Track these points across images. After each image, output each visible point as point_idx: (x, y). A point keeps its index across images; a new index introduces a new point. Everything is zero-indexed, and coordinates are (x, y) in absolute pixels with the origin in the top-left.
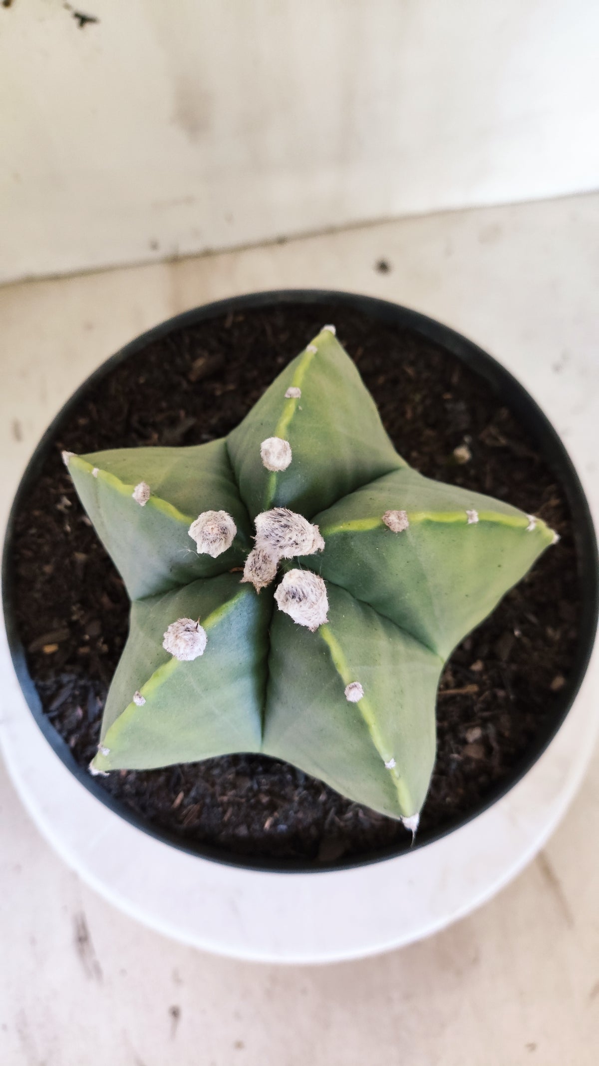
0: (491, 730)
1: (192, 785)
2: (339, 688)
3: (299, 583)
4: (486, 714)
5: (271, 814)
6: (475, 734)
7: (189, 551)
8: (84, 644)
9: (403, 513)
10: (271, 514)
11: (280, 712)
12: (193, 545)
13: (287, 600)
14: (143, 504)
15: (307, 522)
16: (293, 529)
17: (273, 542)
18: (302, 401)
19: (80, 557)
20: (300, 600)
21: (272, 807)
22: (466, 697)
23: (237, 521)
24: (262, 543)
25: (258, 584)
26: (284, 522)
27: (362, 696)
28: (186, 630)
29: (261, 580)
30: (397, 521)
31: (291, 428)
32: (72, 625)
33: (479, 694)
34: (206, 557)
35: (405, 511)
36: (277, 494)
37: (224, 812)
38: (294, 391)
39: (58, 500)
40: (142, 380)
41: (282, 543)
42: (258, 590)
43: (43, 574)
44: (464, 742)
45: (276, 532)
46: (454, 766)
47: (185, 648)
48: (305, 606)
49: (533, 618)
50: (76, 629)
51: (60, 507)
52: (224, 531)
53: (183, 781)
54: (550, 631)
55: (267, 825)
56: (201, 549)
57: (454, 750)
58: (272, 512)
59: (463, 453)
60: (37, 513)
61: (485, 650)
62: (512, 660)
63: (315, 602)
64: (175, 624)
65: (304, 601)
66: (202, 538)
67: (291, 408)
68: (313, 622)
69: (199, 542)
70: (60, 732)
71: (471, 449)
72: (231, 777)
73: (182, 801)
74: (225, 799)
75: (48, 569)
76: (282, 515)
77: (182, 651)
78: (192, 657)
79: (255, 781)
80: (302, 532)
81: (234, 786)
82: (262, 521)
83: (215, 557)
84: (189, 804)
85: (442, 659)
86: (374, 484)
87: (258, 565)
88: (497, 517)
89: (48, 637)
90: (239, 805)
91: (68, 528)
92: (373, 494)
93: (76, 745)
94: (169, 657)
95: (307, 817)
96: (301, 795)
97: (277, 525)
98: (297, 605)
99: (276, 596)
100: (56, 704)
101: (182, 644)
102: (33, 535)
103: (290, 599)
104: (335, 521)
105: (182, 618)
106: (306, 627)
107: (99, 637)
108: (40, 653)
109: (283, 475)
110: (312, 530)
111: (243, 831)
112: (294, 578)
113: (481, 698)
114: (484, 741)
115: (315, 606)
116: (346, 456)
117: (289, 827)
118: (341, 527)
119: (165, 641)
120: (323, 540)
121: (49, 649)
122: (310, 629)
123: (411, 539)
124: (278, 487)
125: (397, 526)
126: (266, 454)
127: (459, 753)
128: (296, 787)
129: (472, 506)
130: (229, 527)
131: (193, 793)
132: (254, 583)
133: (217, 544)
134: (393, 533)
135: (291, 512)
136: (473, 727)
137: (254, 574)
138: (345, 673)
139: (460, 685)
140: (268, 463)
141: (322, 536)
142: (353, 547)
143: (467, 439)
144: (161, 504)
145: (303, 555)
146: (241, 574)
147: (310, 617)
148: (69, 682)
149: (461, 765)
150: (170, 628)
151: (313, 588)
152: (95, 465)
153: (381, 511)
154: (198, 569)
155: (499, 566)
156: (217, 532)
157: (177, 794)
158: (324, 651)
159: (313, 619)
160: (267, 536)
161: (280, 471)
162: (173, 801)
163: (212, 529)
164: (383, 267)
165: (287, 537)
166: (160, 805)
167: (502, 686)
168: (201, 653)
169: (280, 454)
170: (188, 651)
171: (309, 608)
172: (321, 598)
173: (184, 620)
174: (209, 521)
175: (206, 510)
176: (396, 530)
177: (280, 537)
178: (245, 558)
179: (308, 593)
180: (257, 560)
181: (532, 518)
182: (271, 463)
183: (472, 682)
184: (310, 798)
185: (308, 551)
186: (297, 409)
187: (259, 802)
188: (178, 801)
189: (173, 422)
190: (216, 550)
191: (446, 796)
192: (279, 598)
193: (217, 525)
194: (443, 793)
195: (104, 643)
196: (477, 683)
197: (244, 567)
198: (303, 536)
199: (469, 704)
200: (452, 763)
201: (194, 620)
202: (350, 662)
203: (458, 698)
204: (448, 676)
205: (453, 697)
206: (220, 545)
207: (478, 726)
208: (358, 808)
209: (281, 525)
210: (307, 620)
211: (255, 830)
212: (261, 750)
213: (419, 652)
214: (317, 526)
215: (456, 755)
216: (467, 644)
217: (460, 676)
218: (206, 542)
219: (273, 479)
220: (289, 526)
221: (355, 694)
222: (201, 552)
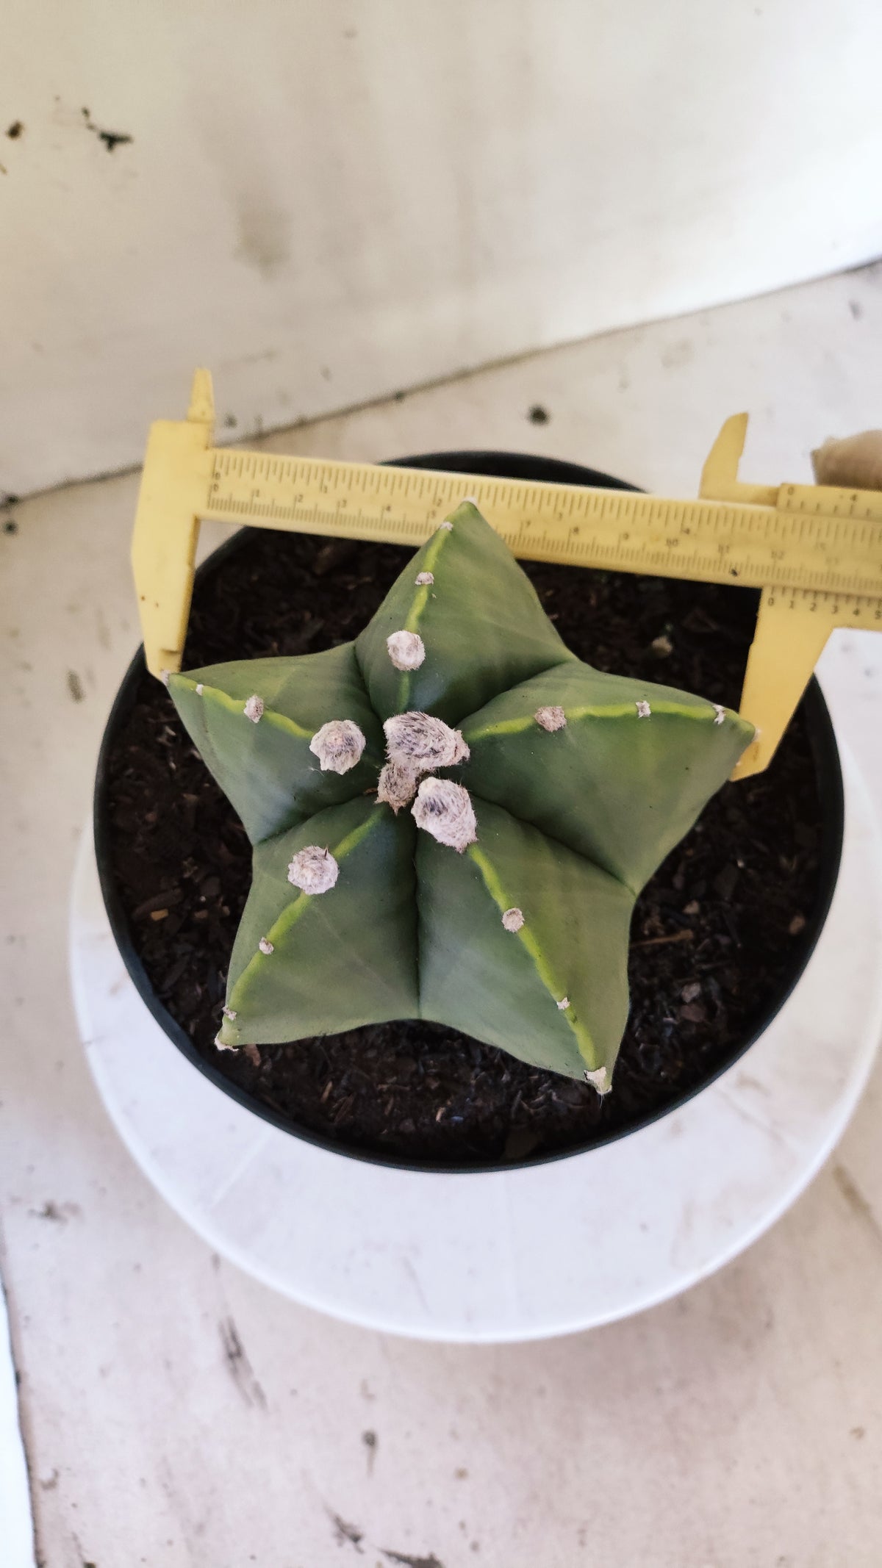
0: (714, 987)
1: (343, 1072)
2: (497, 916)
3: (436, 793)
4: (704, 967)
5: (443, 1104)
6: (692, 992)
7: (312, 769)
8: (201, 906)
9: (558, 710)
10: (402, 718)
11: (436, 961)
12: (316, 761)
13: (425, 814)
14: (256, 720)
15: (446, 727)
16: (428, 734)
17: (406, 750)
18: (432, 588)
19: (191, 798)
20: (440, 813)
21: (443, 1094)
22: (679, 946)
23: (365, 731)
24: (395, 754)
25: (395, 805)
26: (417, 726)
27: (522, 923)
28: (313, 859)
29: (398, 798)
30: (551, 718)
31: (423, 619)
32: (184, 884)
33: (696, 942)
34: (331, 774)
35: (560, 707)
36: (412, 698)
37: (385, 1104)
38: (425, 577)
39: (160, 732)
40: (255, 578)
41: (418, 751)
42: (396, 810)
43: (145, 823)
44: (681, 1002)
45: (409, 738)
46: (669, 1032)
47: (313, 878)
48: (445, 819)
49: (762, 847)
50: (190, 890)
51: (162, 739)
52: (350, 742)
53: (331, 1068)
54: (784, 861)
55: (438, 1117)
56: (326, 765)
57: (667, 1012)
58: (404, 716)
59: (662, 643)
60: (133, 749)
61: (701, 888)
62: (736, 898)
63: (457, 813)
64: (301, 853)
65: (445, 813)
66: (325, 752)
67: (422, 596)
68: (459, 839)
69: (322, 756)
70: (175, 1017)
71: (672, 640)
72: (391, 1060)
73: (331, 1093)
74: (385, 1087)
75: (151, 817)
76: (415, 719)
77: (309, 882)
78: (323, 890)
79: (420, 1063)
80: (440, 737)
81: (396, 1073)
82: (392, 727)
83: (342, 773)
84: (340, 1097)
85: (632, 891)
86: (531, 681)
87: (393, 781)
88: (673, 708)
89: (154, 901)
90: (402, 1094)
91: (173, 765)
92: (529, 692)
93: (196, 1031)
94: (297, 891)
95: (486, 1105)
96: (479, 1077)
97: (409, 730)
98: (436, 819)
99: (413, 811)
100: (168, 983)
101: (309, 874)
102: (129, 777)
103: (428, 812)
104: (481, 724)
105: (308, 846)
106: (452, 848)
107: (218, 897)
108: (146, 920)
109: (416, 675)
110: (453, 737)
111: (408, 1125)
112: (430, 788)
113: (700, 948)
114: (704, 999)
115: (460, 820)
116: (493, 652)
117: (465, 1119)
118: (489, 730)
119: (290, 873)
120: (467, 747)
121: (157, 915)
122: (458, 850)
123: (571, 738)
124: (412, 690)
125: (552, 723)
126: (394, 650)
127: (673, 1016)
128: (473, 1067)
129: (645, 697)
130: (355, 738)
131: (344, 1082)
132: (391, 803)
133: (342, 758)
134: (547, 732)
135: (426, 716)
136: (690, 983)
137: (389, 792)
138: (500, 899)
139: (671, 931)
140: (397, 661)
141: (466, 742)
142: (504, 754)
143: (669, 627)
144: (276, 718)
145: (446, 766)
146: (376, 794)
147: (454, 833)
148: (183, 955)
149: (677, 1030)
150: (295, 858)
151: (454, 799)
152: (199, 682)
153: (534, 709)
154: (327, 794)
155: (687, 769)
156: (341, 743)
157: (324, 1084)
158: (477, 874)
159: (458, 836)
160: (399, 744)
161: (412, 670)
162: (320, 1095)
163: (336, 739)
164: (539, 416)
165: (422, 743)
166: (305, 1100)
167: (726, 932)
168: (332, 885)
169: (410, 649)
170: (316, 881)
171: (451, 821)
172: (465, 810)
173: (310, 848)
174: (331, 731)
175: (329, 721)
176: (551, 729)
177: (414, 744)
178: (378, 773)
179: (448, 804)
180: (391, 774)
181: (719, 708)
182: (400, 661)
183: (686, 927)
184: (490, 1081)
185: (451, 761)
186: (430, 597)
187: (427, 1089)
188: (326, 1094)
189: (297, 627)
190: (343, 765)
191: (660, 1069)
192: (417, 813)
193: (341, 735)
194: (656, 1066)
195: (224, 904)
196: (693, 929)
197: (378, 785)
198: (442, 743)
199: (684, 954)
200: (667, 1029)
201: (322, 847)
202: (507, 887)
203: (670, 948)
204: (655, 920)
205: (663, 947)
206: (347, 758)
207: (696, 981)
208: (551, 1091)
209: (415, 731)
210: (450, 838)
211: (424, 1125)
212: (420, 1014)
213: (600, 880)
214: (460, 731)
215: (670, 1019)
216: (678, 882)
217: (671, 921)
218: (330, 757)
219: (406, 680)
220: (423, 731)
221: (513, 922)
222: (326, 769)
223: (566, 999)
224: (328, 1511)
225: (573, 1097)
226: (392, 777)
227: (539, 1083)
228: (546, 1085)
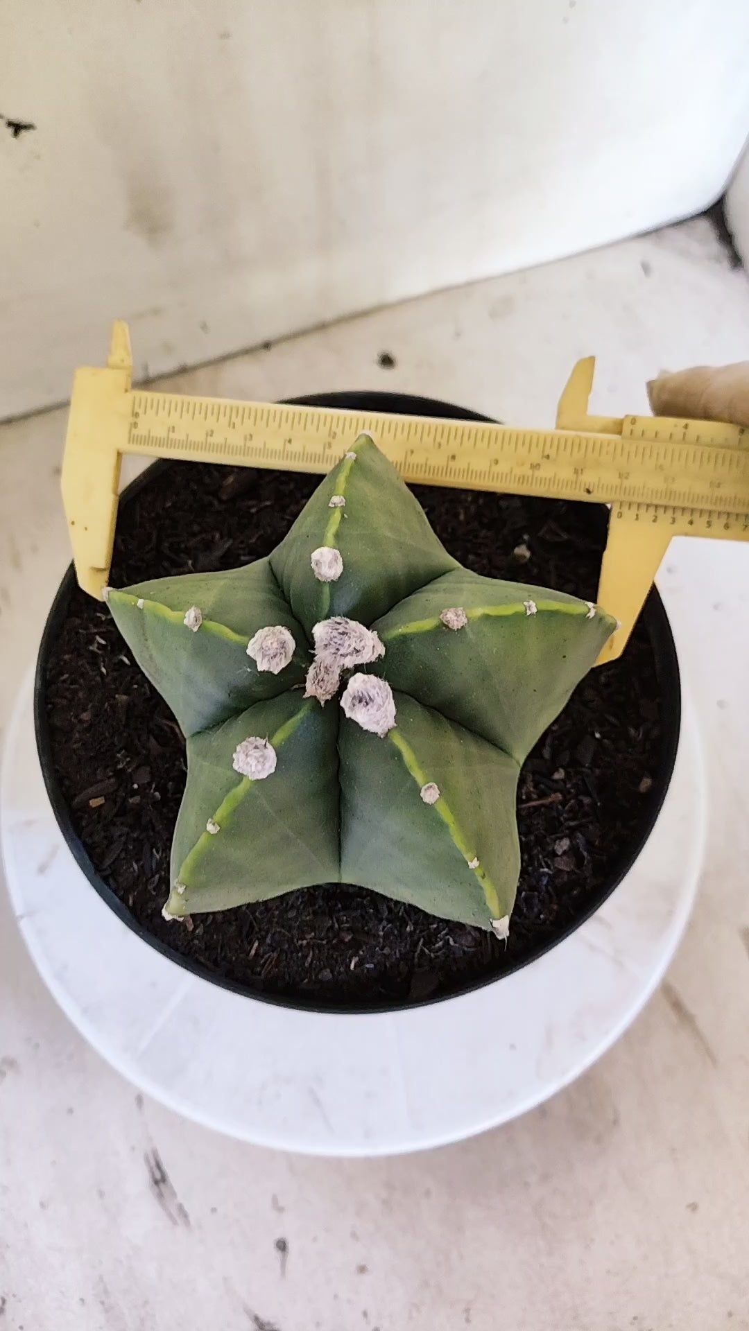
0: (580, 839)
1: (267, 932)
2: (416, 790)
3: (364, 687)
4: (572, 824)
5: (356, 954)
6: (565, 844)
7: (249, 670)
8: (134, 793)
9: (460, 611)
10: (327, 623)
11: (358, 832)
12: (253, 663)
13: (354, 705)
14: (195, 629)
15: (365, 629)
16: (351, 636)
17: (333, 651)
18: (344, 510)
19: (122, 699)
20: (367, 704)
21: (356, 945)
22: (549, 807)
23: (294, 636)
24: (322, 655)
25: (321, 698)
26: (341, 630)
27: (438, 796)
28: (255, 748)
29: (324, 693)
30: (454, 618)
31: (338, 536)
32: (119, 774)
33: (564, 803)
34: (266, 674)
35: (462, 608)
36: (331, 605)
37: (305, 957)
38: (337, 500)
39: (91, 641)
40: (169, 504)
41: (342, 651)
42: (322, 703)
43: (80, 721)
44: (554, 854)
45: (335, 640)
46: (545, 880)
47: (256, 766)
48: (372, 709)
49: (612, 719)
50: (124, 779)
51: (94, 648)
52: (283, 645)
53: (257, 929)
54: (632, 731)
55: (352, 966)
56: (262, 667)
57: (543, 864)
58: (329, 621)
59: (522, 551)
60: (67, 657)
61: (566, 757)
62: (595, 764)
63: (382, 704)
64: (244, 743)
65: (371, 704)
66: (261, 655)
67: (337, 516)
68: (381, 726)
69: (259, 660)
70: (115, 892)
71: (531, 546)
72: (309, 918)
73: (257, 950)
74: (304, 942)
75: (85, 716)
76: (340, 624)
77: (252, 769)
78: (264, 775)
79: (335, 920)
80: (360, 638)
81: (313, 929)
82: (320, 631)
84: (265, 953)
85: (518, 763)
86: (429, 587)
87: (320, 677)
88: (554, 606)
89: (90, 790)
90: (320, 947)
91: (104, 670)
92: (429, 597)
93: (134, 903)
94: (241, 776)
95: (394, 952)
96: (386, 929)
97: (335, 633)
98: (364, 710)
99: (342, 703)
100: (108, 862)
101: (253, 762)
102: (64, 681)
103: (357, 703)
104: (394, 625)
105: (249, 737)
106: (376, 734)
107: (150, 784)
108: (85, 807)
109: (335, 585)
110: (370, 637)
111: (327, 974)
112: (358, 683)
113: (567, 808)
114: (573, 851)
115: (383, 709)
116: (396, 562)
117: (375, 966)
118: (400, 630)
119: (235, 762)
120: (383, 645)
121: (95, 803)
122: (379, 734)
123: (471, 635)
124: (332, 599)
125: (456, 623)
126: (317, 565)
127: (548, 867)
128: (381, 921)
129: (528, 597)
130: (288, 642)
131: (268, 941)
132: (318, 697)
133: (277, 659)
134: (451, 630)
135: (348, 620)
136: (561, 839)
137: (317, 687)
138: (418, 775)
139: (542, 795)
140: (319, 574)
141: (381, 641)
142: (414, 650)
143: (526, 537)
144: (213, 626)
145: (367, 662)
146: (304, 689)
147: (378, 721)
148: (120, 836)
149: (552, 878)
150: (238, 748)
151: (378, 691)
152: (139, 597)
153: (438, 611)
154: (258, 690)
155: (564, 657)
156: (277, 646)
157: (251, 943)
158: (397, 755)
159: (381, 723)
160: (326, 645)
161: (332, 581)
162: (247, 953)
163: (270, 643)
165: (346, 644)
166: (234, 958)
167: (589, 794)
168: (273, 770)
169: (330, 563)
170: (260, 767)
171: (377, 711)
172: (388, 700)
173: (252, 739)
174: (267, 636)
175: (262, 628)
176: (455, 628)
177: (339, 645)
178: (306, 672)
179: (374, 696)
180: (318, 672)
181: (591, 604)
182: (322, 573)
183: (555, 791)
184: (396, 932)
185: (369, 658)
186: (343, 516)
187: (342, 941)
188: (253, 952)
189: (208, 546)
190: (277, 665)
191: (540, 913)
192: (346, 705)
193: (276, 639)
194: (536, 910)
195: (156, 790)
196: (561, 792)
197: (306, 682)
198: (363, 643)
199: (555, 814)
200: (543, 878)
201: (263, 738)
202: (422, 764)
203: (543, 809)
204: (530, 786)
205: (536, 808)
206: (281, 660)
207: (566, 836)
208: (448, 937)
209: (340, 633)
210: (375, 725)
211: (340, 973)
212: (340, 877)
213: (493, 754)
214: (375, 632)
215: (546, 870)
216: (547, 753)
217: (542, 786)
218: (266, 659)
219: (326, 590)
220: (347, 634)
221: (430, 795)
222: (262, 670)
223: (476, 859)
224: (247, 1311)
225: (466, 941)
226: (320, 673)
227: (438, 930)
228: (444, 932)
